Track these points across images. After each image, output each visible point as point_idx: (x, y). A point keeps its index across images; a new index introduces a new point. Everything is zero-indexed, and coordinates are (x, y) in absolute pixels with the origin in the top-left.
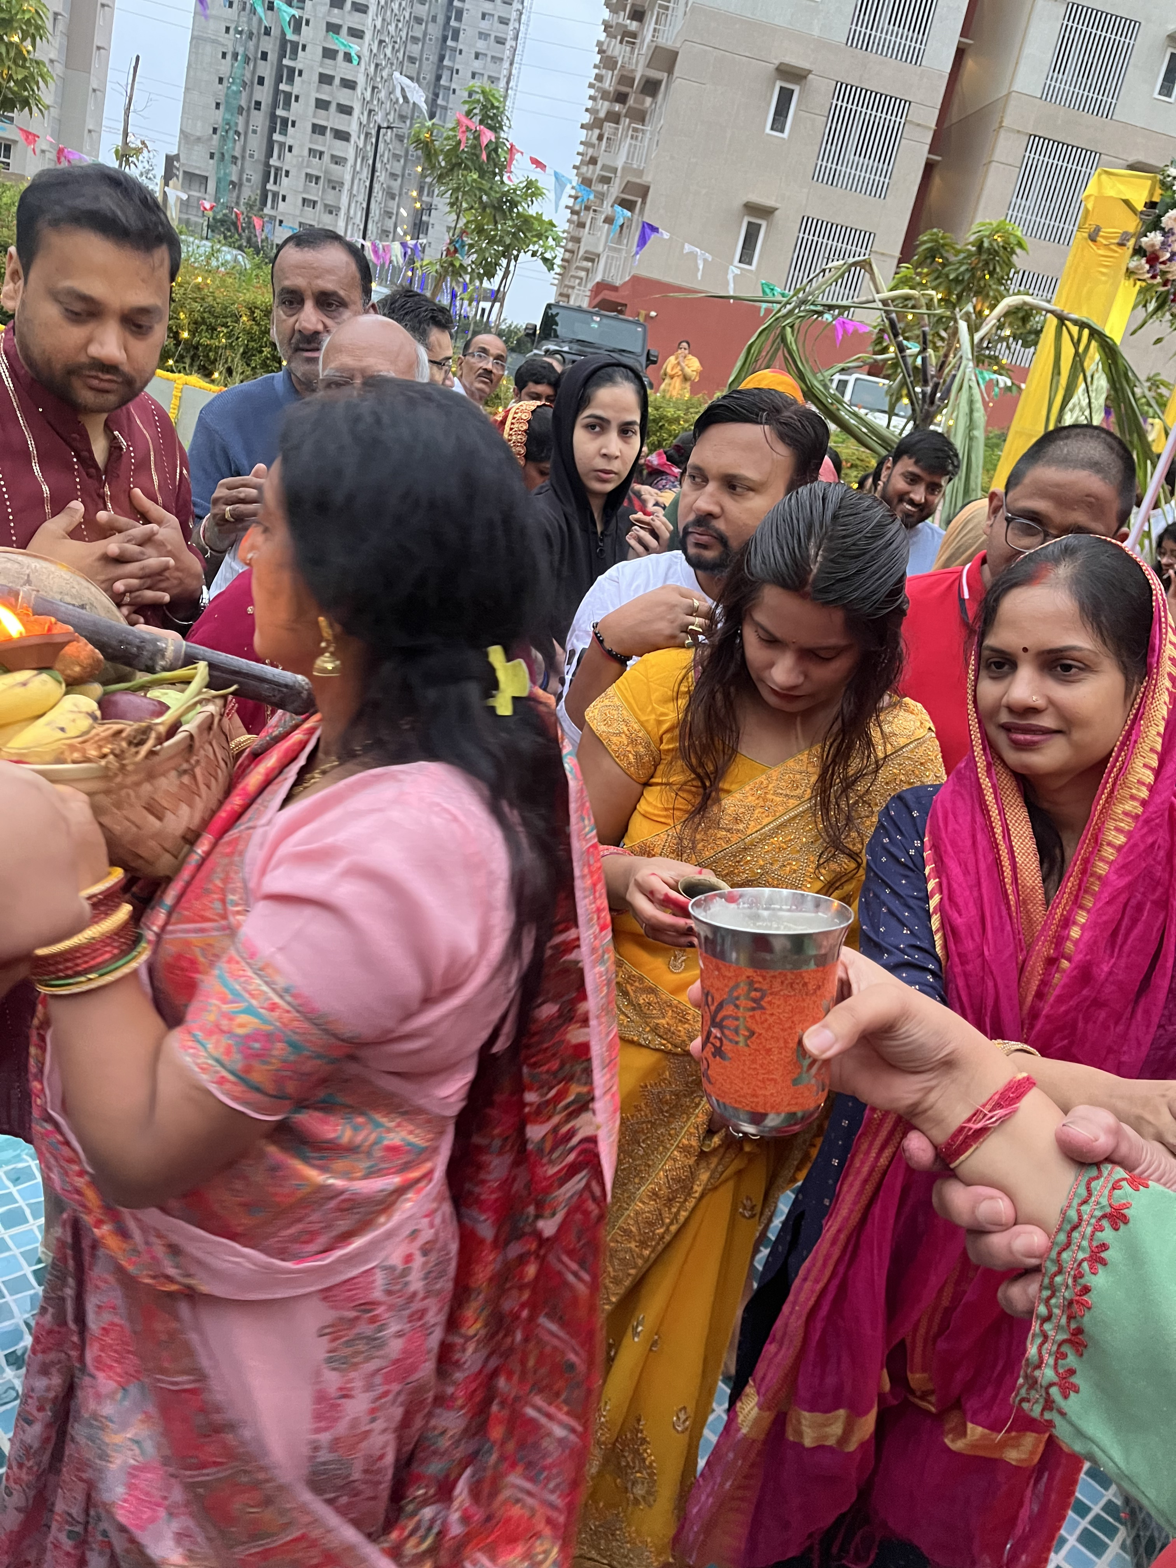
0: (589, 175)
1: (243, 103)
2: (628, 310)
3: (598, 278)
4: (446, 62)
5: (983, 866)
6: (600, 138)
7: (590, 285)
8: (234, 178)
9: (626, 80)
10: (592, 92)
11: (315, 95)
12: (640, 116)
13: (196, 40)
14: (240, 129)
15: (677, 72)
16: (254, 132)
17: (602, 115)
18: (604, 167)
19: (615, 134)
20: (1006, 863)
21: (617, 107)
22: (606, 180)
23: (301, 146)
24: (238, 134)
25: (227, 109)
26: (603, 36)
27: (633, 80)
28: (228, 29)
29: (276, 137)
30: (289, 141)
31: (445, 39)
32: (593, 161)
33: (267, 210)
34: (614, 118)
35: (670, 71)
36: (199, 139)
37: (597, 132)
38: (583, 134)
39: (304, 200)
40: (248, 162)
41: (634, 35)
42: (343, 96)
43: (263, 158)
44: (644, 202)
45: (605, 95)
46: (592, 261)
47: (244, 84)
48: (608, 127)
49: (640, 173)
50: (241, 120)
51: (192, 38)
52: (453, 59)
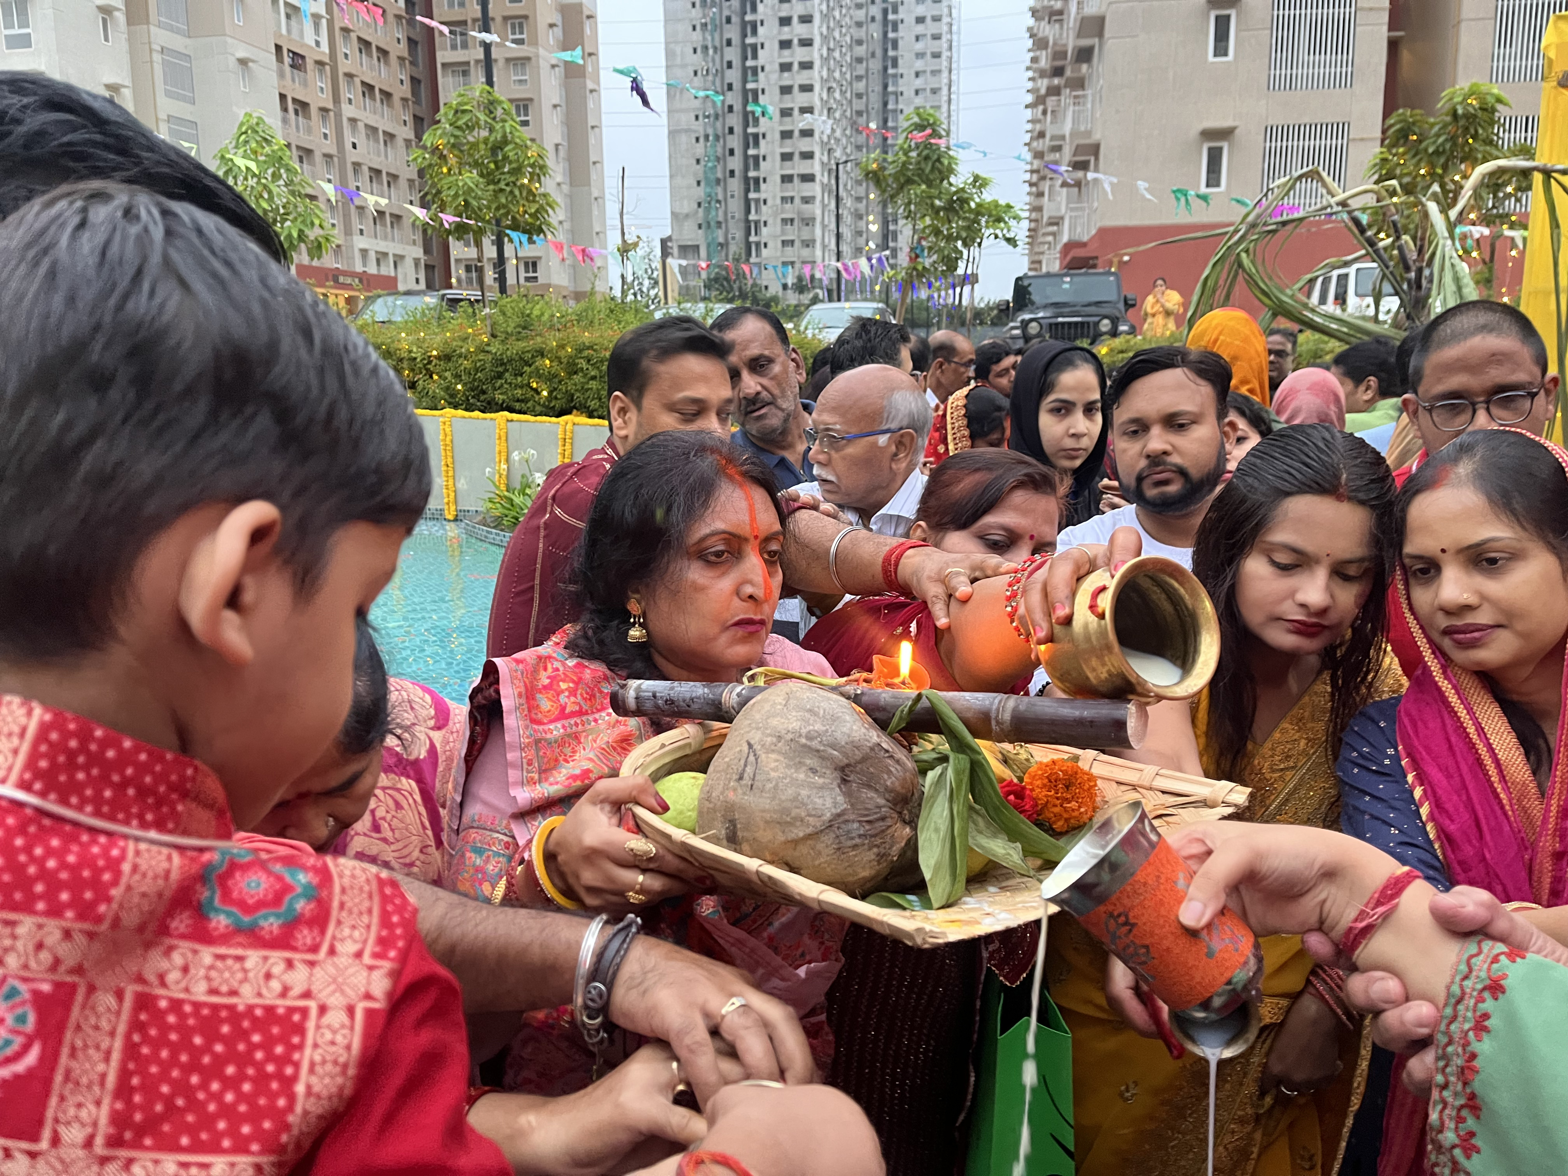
0: (1040, 148)
1: (719, 175)
2: (1100, 262)
3: (1065, 239)
4: (890, 89)
5: (1465, 769)
6: (1045, 112)
7: (1059, 247)
8: (721, 240)
9: (1059, 54)
10: (1030, 74)
11: (779, 151)
12: (1079, 83)
13: (673, 134)
14: (720, 197)
15: (1107, 33)
16: (732, 196)
17: (1043, 91)
18: (1053, 138)
19: (1059, 105)
20: (1488, 761)
21: (1056, 81)
22: (1058, 149)
23: (774, 197)
24: (718, 201)
25: (708, 183)
26: (1031, 22)
27: (1066, 53)
28: (697, 117)
29: (752, 195)
30: (763, 196)
31: (885, 69)
32: (1042, 135)
33: (753, 259)
34: (1054, 91)
35: (1100, 34)
36: (687, 216)
37: (1041, 108)
38: (1028, 114)
39: (783, 242)
40: (731, 223)
41: (1060, 13)
42: (804, 145)
43: (742, 217)
44: (1097, 159)
45: (1042, 74)
46: (1057, 224)
47: (718, 159)
48: (1051, 101)
49: (1088, 133)
50: (719, 190)
51: (670, 132)
52: (895, 84)
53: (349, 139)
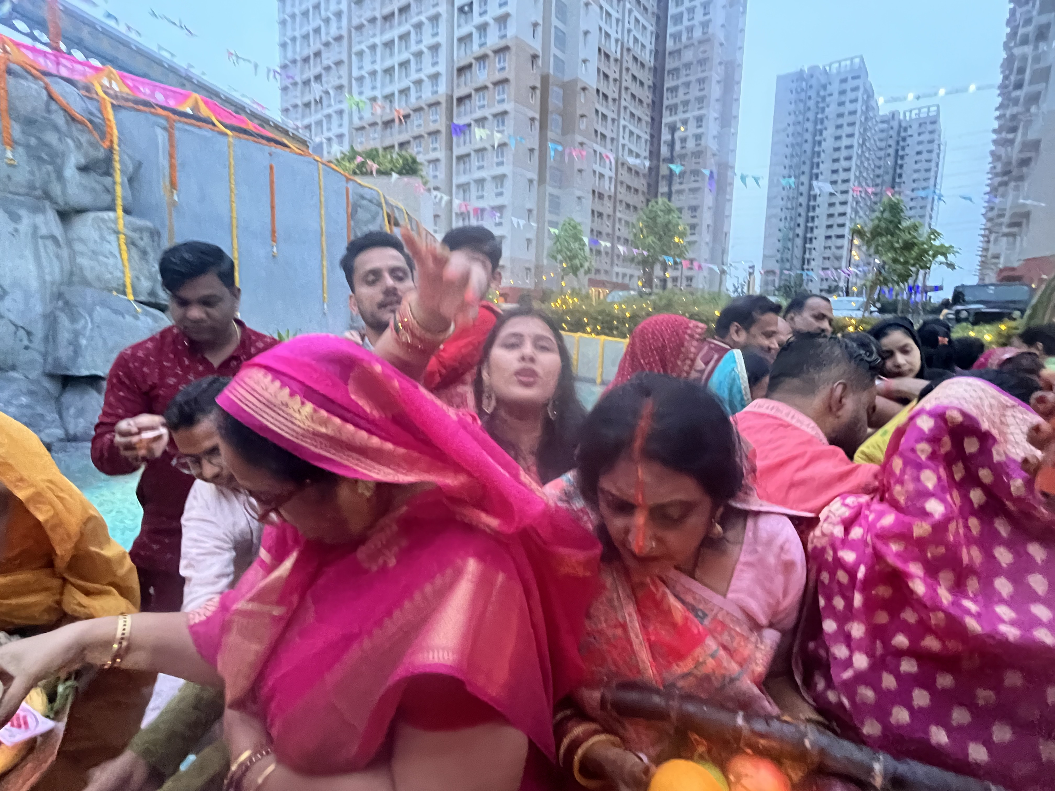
0: (991, 216)
1: (791, 237)
2: (1024, 279)
3: (1001, 266)
6: (996, 196)
7: (997, 271)
9: (1008, 163)
10: (989, 176)
11: (825, 224)
12: (1020, 178)
13: (768, 218)
14: (790, 247)
15: (1041, 149)
16: (797, 247)
18: (999, 210)
19: (1005, 192)
21: (1006, 178)
22: (1002, 216)
23: (820, 247)
25: (784, 241)
27: (1012, 162)
28: (782, 209)
29: (808, 246)
30: (814, 246)
31: (894, 179)
34: (1004, 184)
35: (1037, 150)
36: (771, 257)
37: (994, 194)
38: (986, 198)
39: (823, 268)
40: (795, 259)
41: (1012, 140)
42: (840, 220)
43: (801, 257)
44: (1028, 220)
45: (997, 175)
46: (997, 258)
47: (791, 229)
49: (1023, 206)
50: (790, 244)
53: (617, 226)
